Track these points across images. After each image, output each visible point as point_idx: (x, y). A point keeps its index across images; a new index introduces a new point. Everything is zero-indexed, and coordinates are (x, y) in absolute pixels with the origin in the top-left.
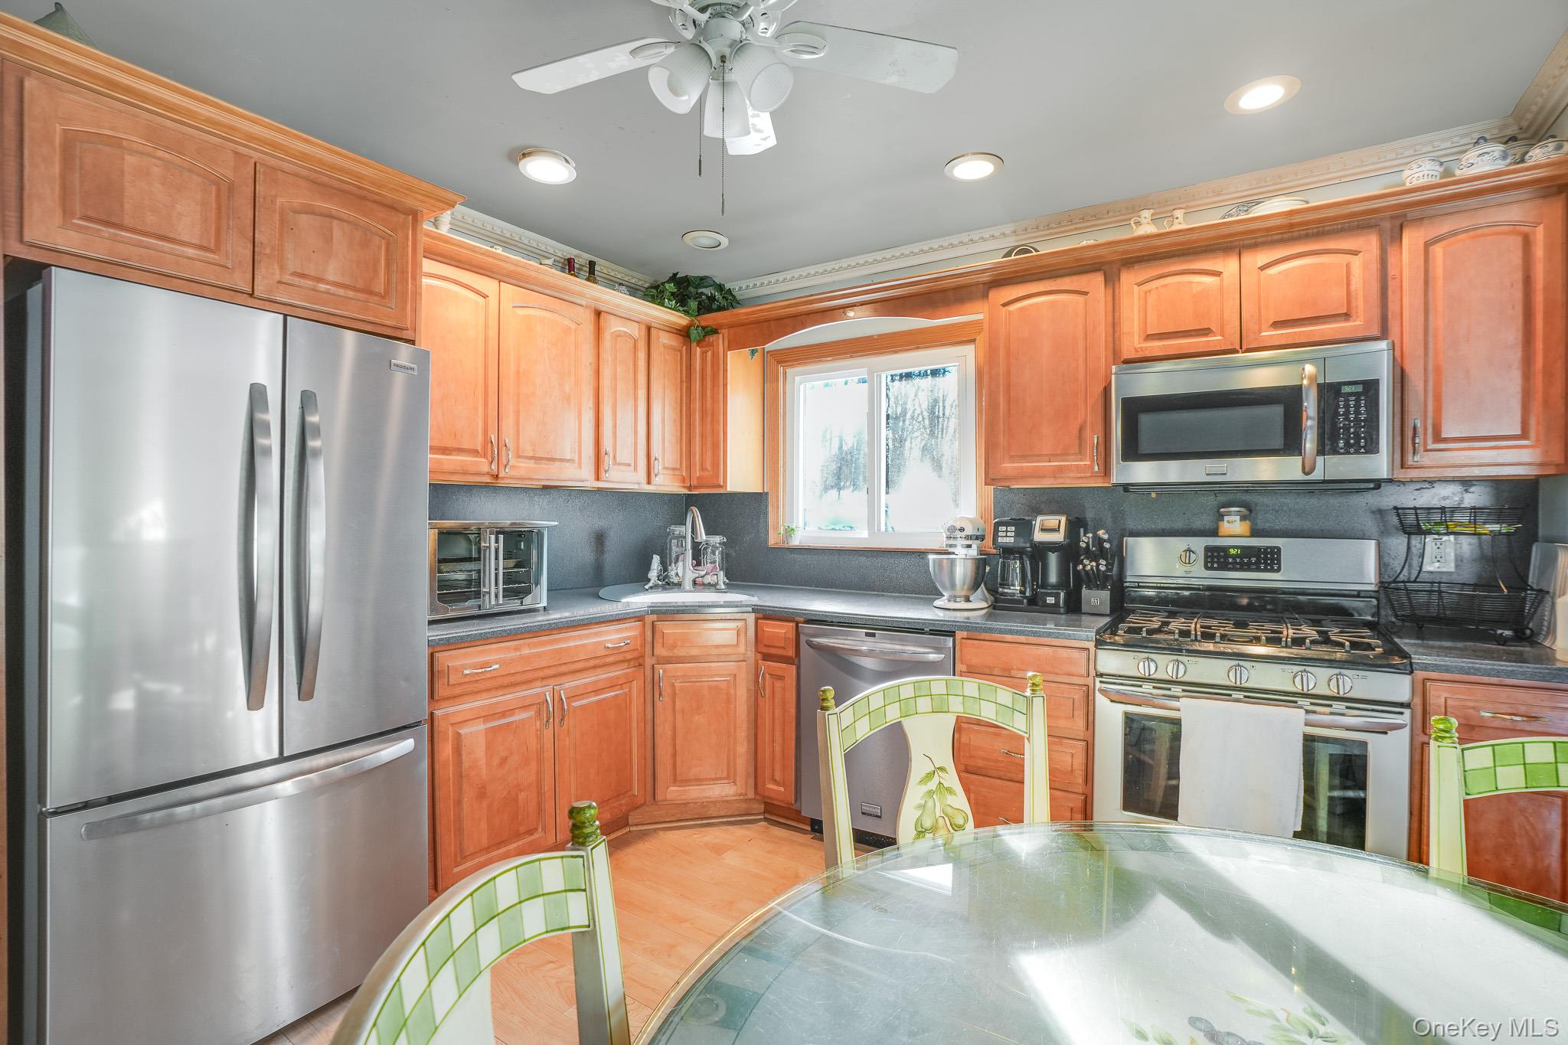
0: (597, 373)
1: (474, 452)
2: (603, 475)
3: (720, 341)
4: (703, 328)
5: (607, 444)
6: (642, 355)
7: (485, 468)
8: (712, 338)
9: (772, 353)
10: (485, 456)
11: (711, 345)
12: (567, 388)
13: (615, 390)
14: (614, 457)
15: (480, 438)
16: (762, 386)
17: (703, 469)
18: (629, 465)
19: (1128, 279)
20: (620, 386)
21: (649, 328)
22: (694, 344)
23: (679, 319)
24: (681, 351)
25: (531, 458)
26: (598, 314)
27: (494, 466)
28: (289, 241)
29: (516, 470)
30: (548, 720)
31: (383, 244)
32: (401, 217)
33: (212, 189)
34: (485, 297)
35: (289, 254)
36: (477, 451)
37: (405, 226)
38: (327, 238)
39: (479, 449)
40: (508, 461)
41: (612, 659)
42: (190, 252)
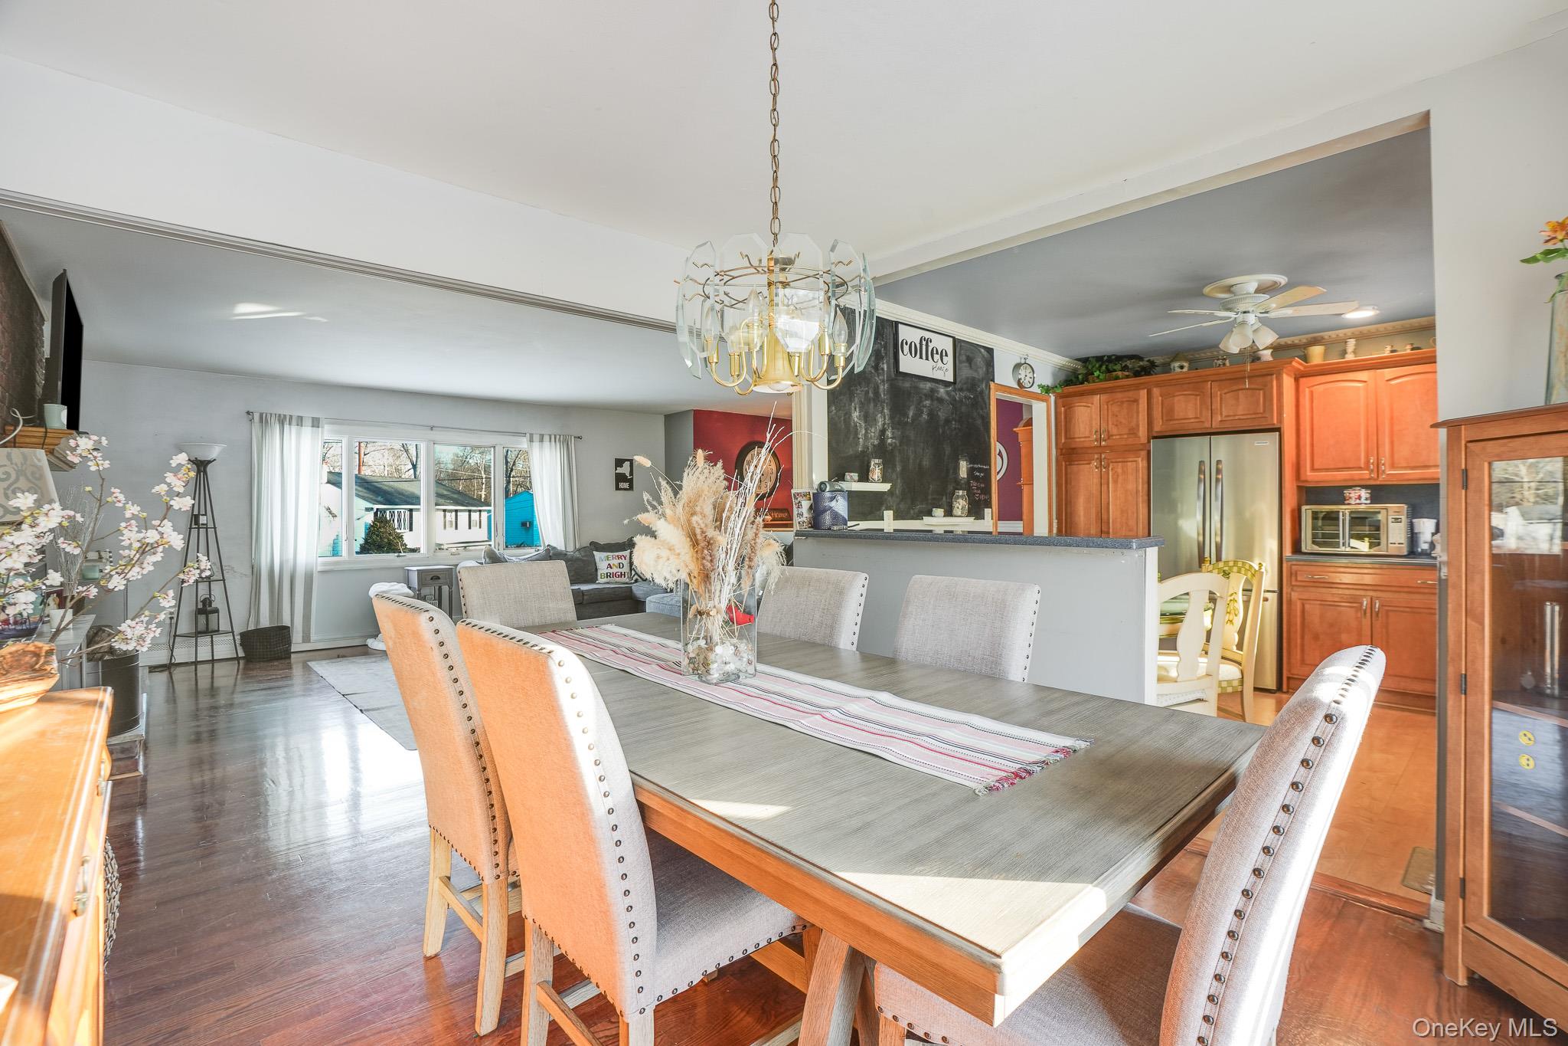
10: (1366, 470)
15: (1362, 461)
27: (1374, 474)
28: (1223, 405)
29: (1390, 474)
30: (1365, 613)
31: (1261, 392)
32: (1269, 377)
33: (1198, 398)
34: (1365, 382)
35: (1223, 410)
36: (1361, 468)
37: (1272, 381)
38: (1237, 399)
39: (1363, 466)
40: (1384, 471)
41: (1426, 591)
42: (1192, 421)
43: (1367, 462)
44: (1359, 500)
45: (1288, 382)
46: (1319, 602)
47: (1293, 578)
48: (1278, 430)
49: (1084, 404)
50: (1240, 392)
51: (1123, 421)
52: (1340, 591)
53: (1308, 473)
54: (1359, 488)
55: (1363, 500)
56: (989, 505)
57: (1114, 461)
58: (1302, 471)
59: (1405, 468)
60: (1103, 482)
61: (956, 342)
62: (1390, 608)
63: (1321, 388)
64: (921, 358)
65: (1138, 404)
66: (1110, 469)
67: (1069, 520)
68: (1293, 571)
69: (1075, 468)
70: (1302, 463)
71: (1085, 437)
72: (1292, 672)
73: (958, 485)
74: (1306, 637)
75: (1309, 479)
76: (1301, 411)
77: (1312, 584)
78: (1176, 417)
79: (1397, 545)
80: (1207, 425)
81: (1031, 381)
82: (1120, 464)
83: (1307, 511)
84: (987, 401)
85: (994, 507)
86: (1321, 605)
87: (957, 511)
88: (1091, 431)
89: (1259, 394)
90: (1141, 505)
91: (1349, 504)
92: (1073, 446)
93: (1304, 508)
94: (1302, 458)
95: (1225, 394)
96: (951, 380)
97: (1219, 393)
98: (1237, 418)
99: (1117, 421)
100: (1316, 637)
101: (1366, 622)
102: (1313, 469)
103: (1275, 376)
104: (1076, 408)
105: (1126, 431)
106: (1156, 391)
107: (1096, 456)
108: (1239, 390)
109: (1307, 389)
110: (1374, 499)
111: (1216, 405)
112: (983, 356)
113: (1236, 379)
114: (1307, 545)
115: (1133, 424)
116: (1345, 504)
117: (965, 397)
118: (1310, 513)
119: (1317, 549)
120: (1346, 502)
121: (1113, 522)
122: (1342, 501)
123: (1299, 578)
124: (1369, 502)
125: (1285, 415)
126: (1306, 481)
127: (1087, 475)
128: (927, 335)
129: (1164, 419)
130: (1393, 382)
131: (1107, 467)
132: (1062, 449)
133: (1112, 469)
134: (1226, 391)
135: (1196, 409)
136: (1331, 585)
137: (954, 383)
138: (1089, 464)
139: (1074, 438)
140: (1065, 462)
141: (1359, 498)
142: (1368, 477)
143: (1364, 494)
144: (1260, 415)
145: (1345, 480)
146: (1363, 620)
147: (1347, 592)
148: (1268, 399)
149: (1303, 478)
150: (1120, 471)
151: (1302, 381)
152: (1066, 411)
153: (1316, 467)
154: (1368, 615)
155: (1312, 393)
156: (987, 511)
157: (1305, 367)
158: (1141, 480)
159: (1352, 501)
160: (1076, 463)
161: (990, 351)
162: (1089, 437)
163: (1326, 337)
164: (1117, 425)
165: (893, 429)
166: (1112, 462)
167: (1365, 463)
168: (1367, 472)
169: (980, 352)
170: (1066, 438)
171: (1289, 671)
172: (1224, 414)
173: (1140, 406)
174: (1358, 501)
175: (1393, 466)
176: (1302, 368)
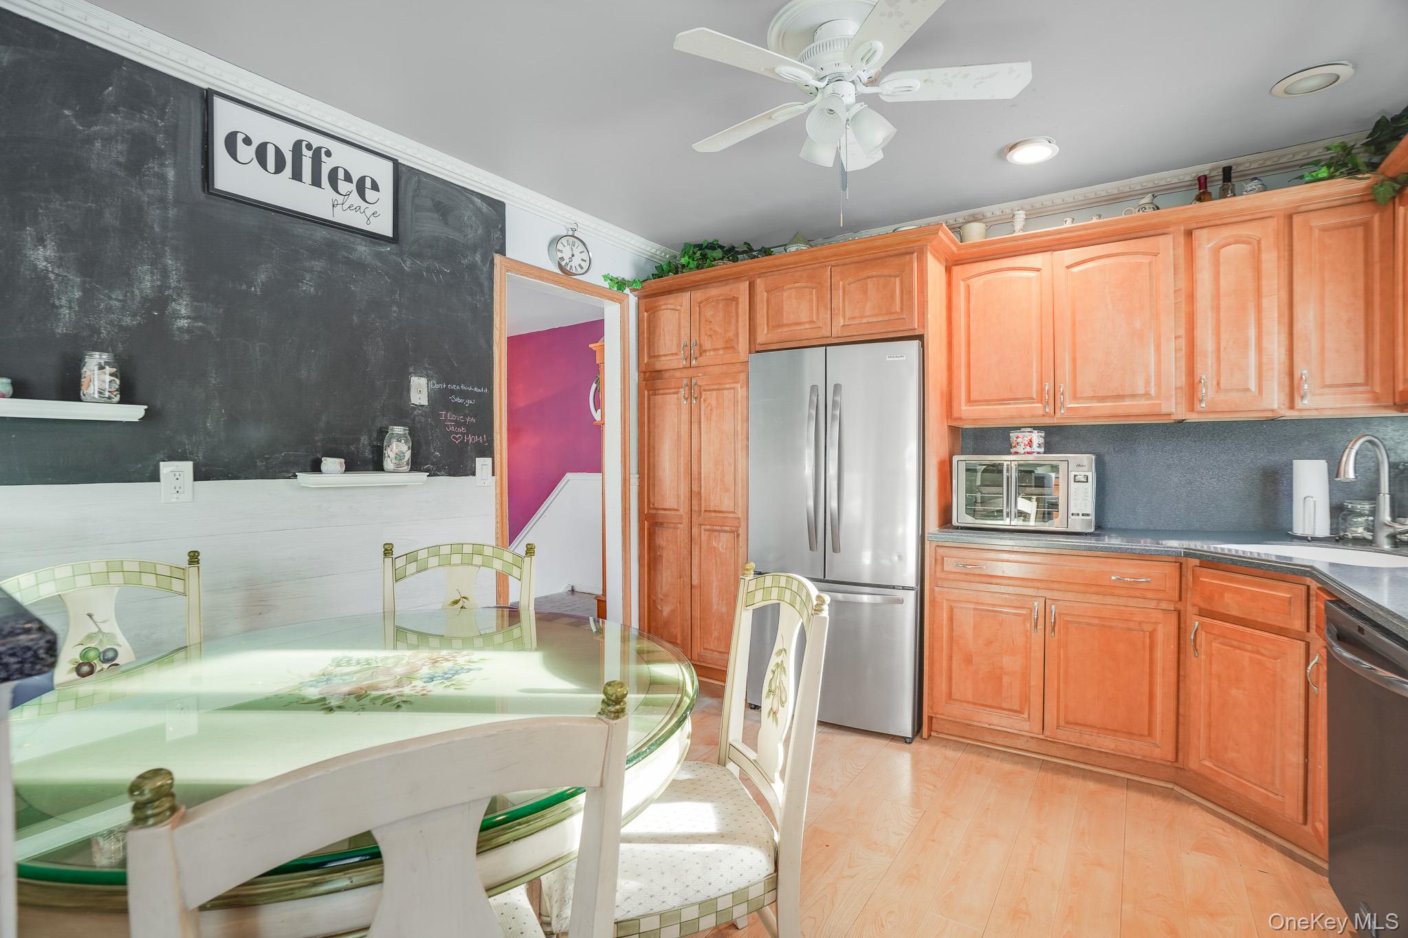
1: (1028, 401)
2: (1206, 408)
5: (1205, 372)
6: (1271, 256)
7: (1037, 413)
10: (1037, 404)
12: (1138, 326)
13: (1216, 308)
14: (1218, 384)
15: (1032, 389)
21: (1292, 214)
22: (1396, 201)
23: (1355, 185)
24: (1365, 224)
26: (1188, 232)
27: (1049, 410)
28: (846, 301)
29: (1073, 411)
30: (1036, 626)
31: (898, 280)
32: (908, 257)
33: (814, 290)
34: (1038, 270)
35: (847, 310)
36: (1033, 398)
37: (911, 262)
38: (865, 291)
39: (1035, 396)
40: (1062, 404)
41: (1123, 592)
42: (807, 326)
43: (1041, 390)
44: (1029, 446)
45: (935, 269)
46: (972, 606)
47: (939, 567)
48: (920, 338)
49: (672, 307)
50: (869, 280)
51: (718, 329)
52: (1003, 589)
53: (964, 408)
54: (1030, 430)
55: (1035, 448)
56: (487, 450)
57: (707, 388)
58: (955, 405)
59: (1093, 398)
60: (694, 420)
61: (400, 172)
62: (1070, 619)
63: (981, 279)
64: (297, 176)
65: (737, 304)
66: (702, 400)
67: (651, 474)
68: (939, 558)
69: (659, 399)
70: (955, 391)
71: (672, 354)
72: (935, 711)
73: (403, 413)
74: (954, 658)
75: (964, 416)
76: (954, 315)
77: (963, 577)
78: (785, 322)
79: (1081, 517)
80: (824, 332)
81: (585, 265)
82: (714, 392)
83: (960, 462)
84: (486, 284)
85: (497, 456)
86: (975, 609)
87: (388, 464)
88: (678, 345)
89: (895, 284)
90: (740, 453)
91: (1016, 453)
92: (658, 367)
93: (955, 458)
94: (955, 382)
95: (849, 284)
96: (388, 231)
97: (841, 284)
98: (865, 320)
99: (711, 329)
100: (968, 660)
101: (1037, 637)
102: (969, 401)
103: (915, 254)
104: (661, 312)
105: (720, 344)
106: (759, 283)
107: (685, 382)
108: (869, 277)
109: (962, 283)
110: (1049, 448)
111: (838, 301)
112: (479, 210)
113: (864, 261)
114: (960, 516)
115: (731, 334)
116: (1010, 453)
117: (428, 270)
118: (963, 467)
119: (970, 521)
120: (1013, 450)
121: (704, 477)
122: (1007, 449)
123: (947, 568)
124: (1042, 450)
125: (929, 316)
126: (961, 419)
127: (673, 409)
128: (317, 141)
129: (770, 324)
130: (1075, 270)
131: (698, 398)
132: (645, 373)
133: (704, 400)
134: (851, 280)
135: (811, 309)
136: (991, 579)
137: (395, 240)
138: (677, 393)
139: (659, 356)
140: (648, 391)
141: (1030, 443)
142: (1041, 412)
143: (1037, 438)
144: (895, 316)
145: (1012, 417)
146: (1033, 635)
147: (1011, 590)
148: (907, 292)
149: (956, 415)
150: (714, 403)
151: (956, 270)
152: (649, 317)
153: (974, 396)
154: (1041, 626)
155: (968, 288)
156: (482, 464)
157: (959, 248)
158: (740, 417)
159: (1020, 449)
160: (661, 392)
161: (498, 207)
162: (676, 354)
163: (989, 215)
164: (710, 336)
165: (194, 298)
166: (705, 390)
167: (1037, 392)
168: (1040, 405)
169: (473, 203)
170: (650, 357)
171: (931, 707)
172: (848, 314)
173: (741, 306)
174: (1028, 449)
175: (1075, 397)
176: (954, 249)
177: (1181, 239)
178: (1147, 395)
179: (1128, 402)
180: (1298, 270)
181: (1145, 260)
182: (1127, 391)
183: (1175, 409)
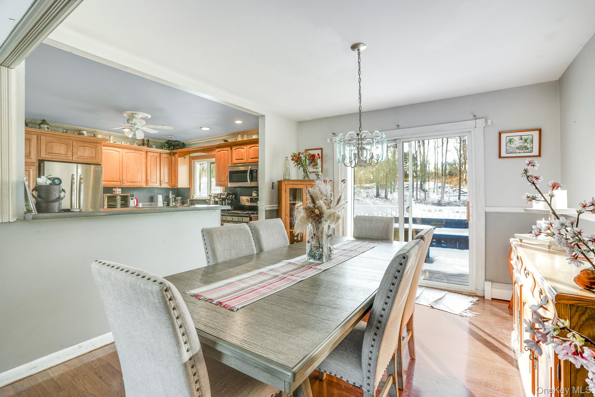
0: (146, 164)
1: (117, 181)
2: (148, 185)
3: (177, 155)
4: (174, 153)
5: (149, 178)
6: (158, 160)
7: (119, 184)
8: (175, 155)
9: (192, 157)
10: (119, 182)
11: (175, 156)
12: (138, 168)
13: (151, 167)
14: (151, 181)
15: (118, 179)
16: (189, 164)
17: (174, 183)
18: (155, 182)
19: (234, 148)
20: (152, 166)
21: (160, 154)
22: (172, 156)
23: (168, 151)
24: (169, 158)
25: (130, 182)
26: (147, 152)
27: (121, 184)
28: (78, 151)
29: (126, 185)
32: (98, 144)
33: (67, 146)
34: (119, 152)
35: (78, 153)
37: (99, 146)
38: (85, 150)
39: (118, 180)
40: (124, 183)
42: (64, 155)
43: (120, 179)
54: (117, 188)
55: (119, 192)
65: (30, 142)
80: (71, 158)
89: (94, 150)
95: (79, 146)
97: (77, 146)
98: (84, 157)
103: (100, 144)
106: (42, 137)
108: (86, 146)
111: (75, 151)
113: (84, 141)
118: (106, 196)
120: (114, 193)
124: (121, 193)
129: (47, 152)
130: (127, 154)
134: (79, 145)
135: (65, 151)
143: (120, 190)
144: (93, 158)
145: (113, 185)
148: (97, 152)
159: (116, 192)
173: (32, 143)
175: (126, 181)
177: (145, 153)
178: (140, 182)
179: (136, 183)
180: (161, 163)
181: (140, 155)
182: (136, 181)
183: (144, 185)
